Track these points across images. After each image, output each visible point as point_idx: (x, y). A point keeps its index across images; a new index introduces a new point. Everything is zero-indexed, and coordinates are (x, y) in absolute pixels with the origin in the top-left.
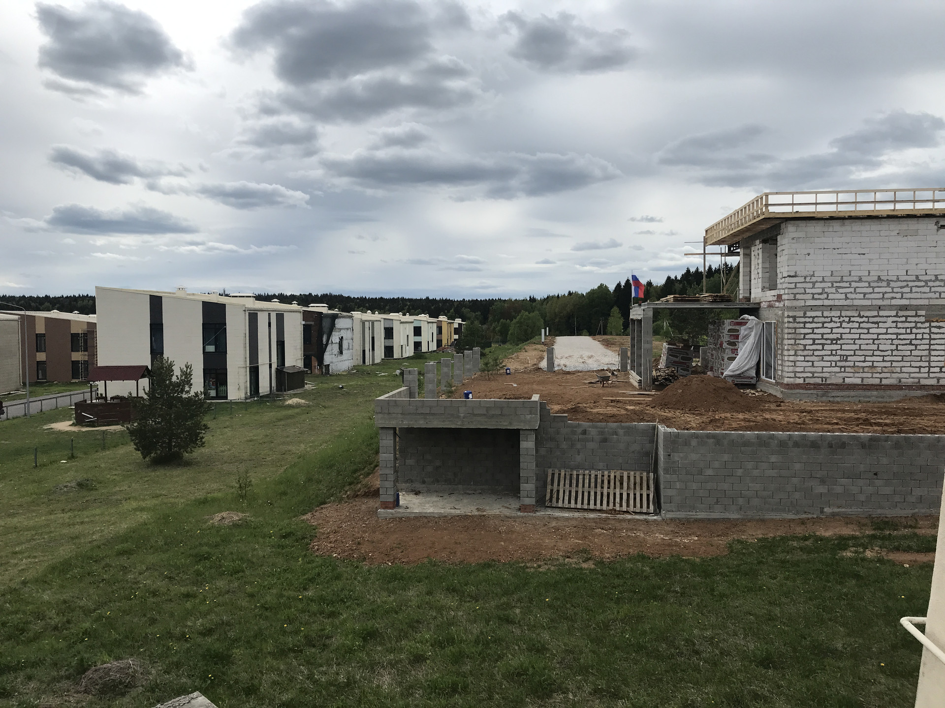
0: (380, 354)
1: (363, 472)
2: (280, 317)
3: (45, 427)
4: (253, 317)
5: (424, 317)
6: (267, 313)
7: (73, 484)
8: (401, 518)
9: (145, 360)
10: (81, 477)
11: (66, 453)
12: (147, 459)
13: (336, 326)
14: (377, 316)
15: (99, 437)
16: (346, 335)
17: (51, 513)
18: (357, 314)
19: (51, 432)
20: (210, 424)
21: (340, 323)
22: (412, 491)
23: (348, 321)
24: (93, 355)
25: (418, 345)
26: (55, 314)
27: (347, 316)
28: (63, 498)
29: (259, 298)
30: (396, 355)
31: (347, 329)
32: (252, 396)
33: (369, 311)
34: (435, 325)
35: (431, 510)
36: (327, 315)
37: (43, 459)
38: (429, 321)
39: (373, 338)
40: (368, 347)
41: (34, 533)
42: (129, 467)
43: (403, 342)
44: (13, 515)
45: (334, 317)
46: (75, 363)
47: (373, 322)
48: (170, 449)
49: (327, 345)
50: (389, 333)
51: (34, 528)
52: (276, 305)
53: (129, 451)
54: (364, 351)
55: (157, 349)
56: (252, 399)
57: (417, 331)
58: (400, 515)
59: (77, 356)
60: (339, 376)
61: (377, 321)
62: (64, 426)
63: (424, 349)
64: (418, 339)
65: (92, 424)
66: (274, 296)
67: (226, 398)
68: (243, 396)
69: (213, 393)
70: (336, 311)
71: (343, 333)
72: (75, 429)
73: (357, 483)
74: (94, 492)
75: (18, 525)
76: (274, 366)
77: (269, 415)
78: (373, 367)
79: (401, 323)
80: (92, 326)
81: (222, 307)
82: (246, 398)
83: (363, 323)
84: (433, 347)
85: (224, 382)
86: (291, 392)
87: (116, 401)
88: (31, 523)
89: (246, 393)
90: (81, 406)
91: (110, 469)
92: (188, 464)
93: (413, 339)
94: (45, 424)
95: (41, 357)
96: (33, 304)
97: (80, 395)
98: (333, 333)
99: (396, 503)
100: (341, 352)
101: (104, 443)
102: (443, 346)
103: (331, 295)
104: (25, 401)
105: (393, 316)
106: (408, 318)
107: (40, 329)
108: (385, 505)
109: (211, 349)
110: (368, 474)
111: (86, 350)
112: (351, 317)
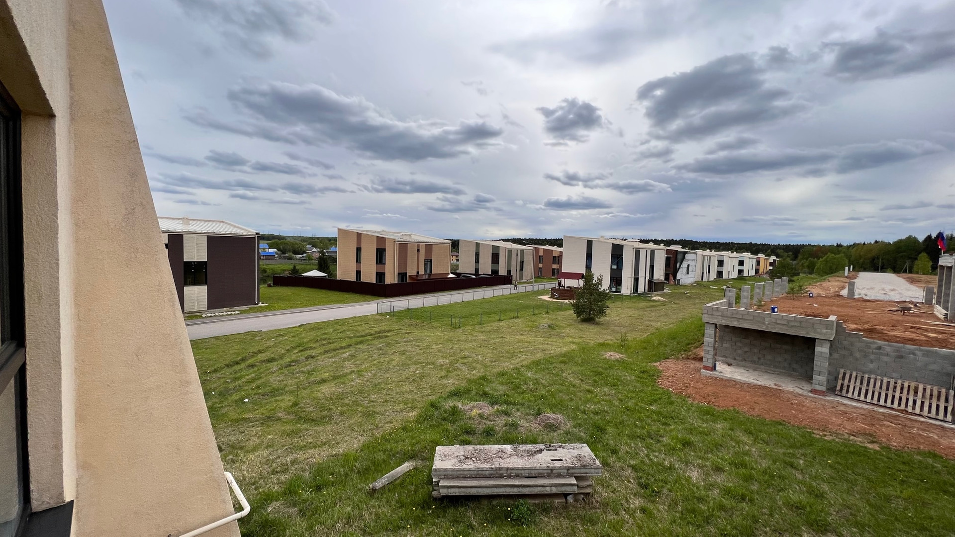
0: (713, 275)
1: (694, 345)
2: (653, 253)
3: (539, 297)
4: (638, 252)
5: (746, 255)
6: (645, 250)
7: (546, 325)
8: (716, 378)
9: (583, 271)
10: (549, 322)
11: (545, 310)
12: (579, 318)
13: (686, 258)
14: (713, 253)
15: (559, 305)
16: (692, 263)
17: (536, 337)
18: (699, 252)
19: (541, 300)
20: (610, 305)
21: (687, 256)
22: (727, 363)
23: (694, 255)
24: (561, 267)
25: (740, 272)
26: (547, 247)
27: (693, 252)
28: (542, 331)
29: (642, 241)
30: (725, 276)
31: (693, 260)
32: (634, 293)
33: (708, 250)
34: (755, 260)
35: (739, 378)
36: (681, 252)
37: (537, 312)
38: (750, 257)
39: (709, 266)
40: (706, 270)
41: (528, 344)
42: (570, 321)
43: (730, 269)
44: (522, 335)
45: (685, 253)
46: (554, 269)
47: (710, 257)
48: (590, 315)
49: (679, 269)
50: (721, 263)
51: (529, 342)
52: (651, 246)
53: (571, 312)
54: (703, 273)
55: (588, 267)
56: (634, 295)
57: (741, 263)
58: (716, 376)
59: (555, 266)
60: (685, 286)
61: (712, 256)
62: (546, 298)
63: (745, 274)
64: (741, 268)
65: (557, 298)
66: (651, 241)
67: (620, 292)
68: (629, 293)
69: (614, 289)
70: (687, 250)
71: (689, 262)
72: (550, 300)
73: (689, 351)
74: (555, 331)
75: (523, 339)
76: (647, 278)
77: (642, 304)
78: (709, 283)
79: (730, 258)
80: (561, 252)
81: (621, 247)
82: (631, 294)
83: (704, 257)
84: (753, 273)
85: (620, 284)
86: (656, 293)
87: (569, 289)
88: (528, 340)
89: (631, 291)
90: (553, 290)
91: (562, 321)
92: (598, 324)
93: (737, 268)
94: (538, 296)
95: (541, 266)
96: (540, 242)
97: (554, 284)
98: (684, 262)
99: (714, 368)
100: (688, 273)
101: (561, 308)
102: (760, 273)
103: (685, 240)
104: (532, 284)
105: (724, 253)
106: (735, 254)
107: (541, 254)
108: (706, 368)
109: (615, 267)
110: (697, 347)
111: (558, 264)
112: (696, 253)
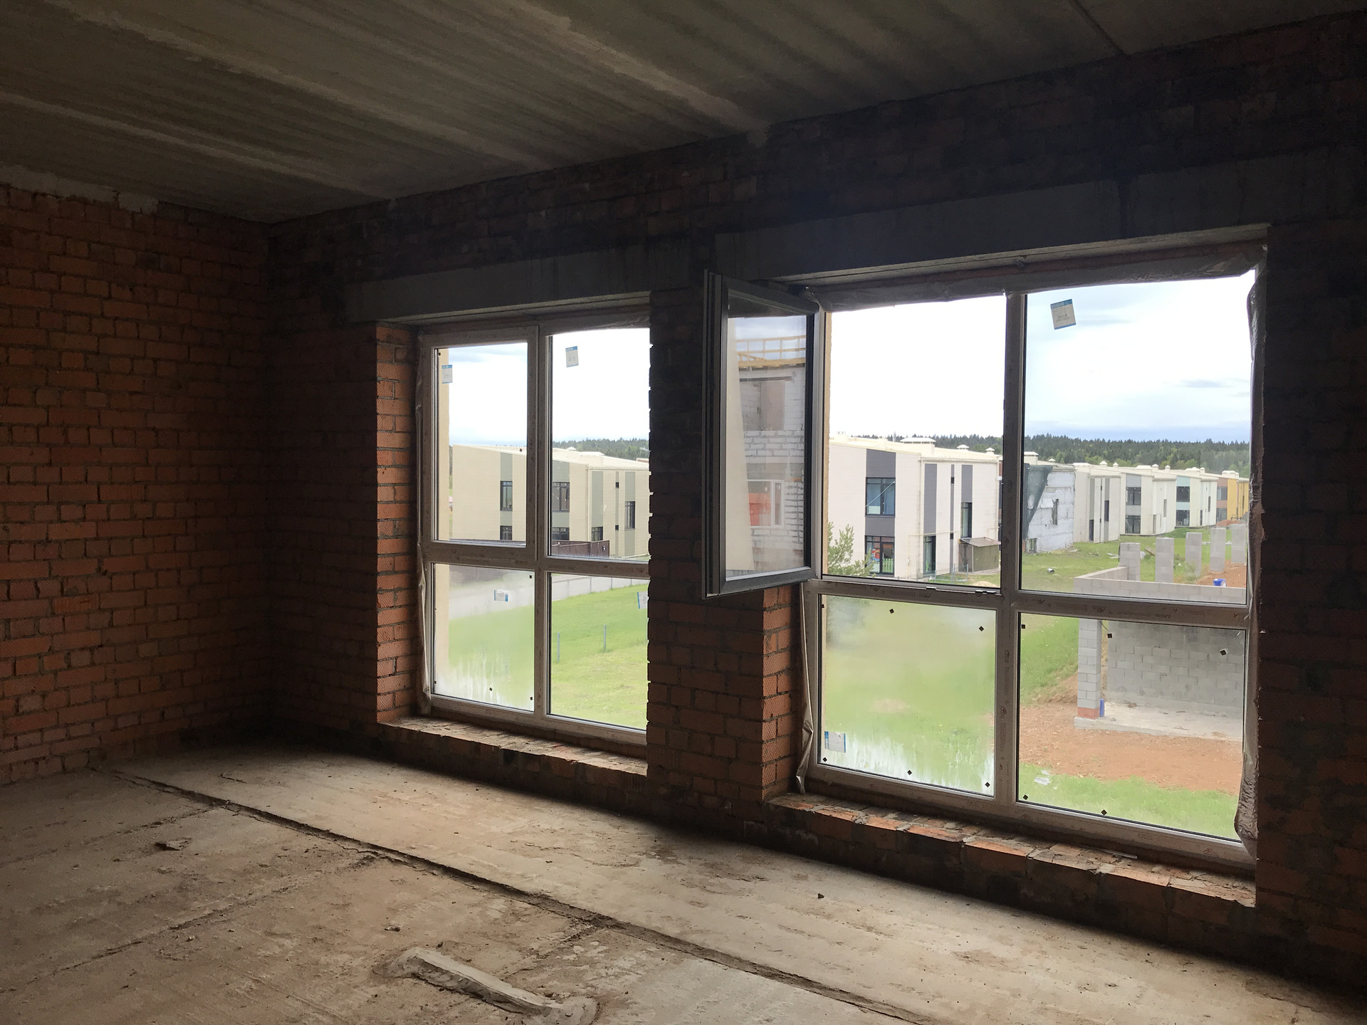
0: (1117, 526)
2: (967, 470)
4: (931, 470)
5: (1193, 472)
6: (949, 465)
8: (1104, 732)
13: (1049, 483)
14: (1116, 469)
16: (1064, 497)
18: (1082, 467)
21: (1053, 479)
22: (1126, 702)
23: (1068, 476)
25: (1182, 516)
27: (1066, 469)
30: (1145, 528)
31: (1066, 488)
32: (926, 573)
33: (1104, 462)
34: (1214, 485)
35: (1147, 726)
36: (1036, 469)
38: (1203, 478)
39: (1107, 503)
40: (1098, 515)
43: (1157, 509)
45: (1046, 471)
47: (1108, 479)
49: (1034, 511)
50: (1134, 495)
52: (963, 453)
54: (1092, 522)
57: (1183, 494)
58: (1104, 728)
60: (1050, 556)
61: (1114, 477)
63: (1193, 521)
64: (1183, 506)
67: (892, 573)
68: (914, 573)
69: (875, 566)
70: (1051, 462)
71: (1059, 494)
76: (957, 537)
78: (1106, 546)
79: (1155, 480)
81: (890, 458)
82: (918, 579)
83: (1092, 479)
84: (1210, 519)
85: (890, 555)
86: (979, 573)
89: (919, 569)
93: (1174, 506)
98: (1044, 494)
99: (1100, 712)
100: (1055, 522)
103: (1049, 437)
105: (1142, 469)
106: (1168, 472)
108: (1084, 713)
109: (875, 510)
112: (1072, 471)
